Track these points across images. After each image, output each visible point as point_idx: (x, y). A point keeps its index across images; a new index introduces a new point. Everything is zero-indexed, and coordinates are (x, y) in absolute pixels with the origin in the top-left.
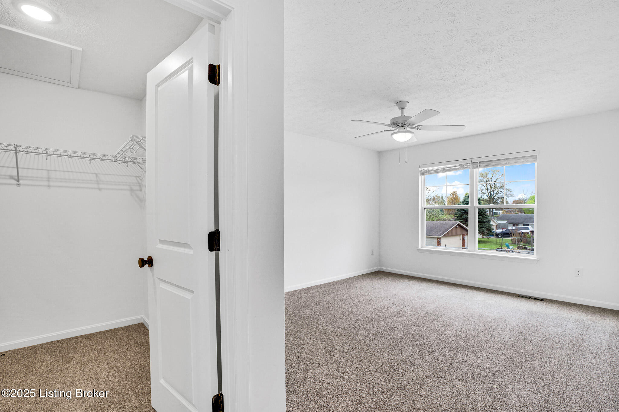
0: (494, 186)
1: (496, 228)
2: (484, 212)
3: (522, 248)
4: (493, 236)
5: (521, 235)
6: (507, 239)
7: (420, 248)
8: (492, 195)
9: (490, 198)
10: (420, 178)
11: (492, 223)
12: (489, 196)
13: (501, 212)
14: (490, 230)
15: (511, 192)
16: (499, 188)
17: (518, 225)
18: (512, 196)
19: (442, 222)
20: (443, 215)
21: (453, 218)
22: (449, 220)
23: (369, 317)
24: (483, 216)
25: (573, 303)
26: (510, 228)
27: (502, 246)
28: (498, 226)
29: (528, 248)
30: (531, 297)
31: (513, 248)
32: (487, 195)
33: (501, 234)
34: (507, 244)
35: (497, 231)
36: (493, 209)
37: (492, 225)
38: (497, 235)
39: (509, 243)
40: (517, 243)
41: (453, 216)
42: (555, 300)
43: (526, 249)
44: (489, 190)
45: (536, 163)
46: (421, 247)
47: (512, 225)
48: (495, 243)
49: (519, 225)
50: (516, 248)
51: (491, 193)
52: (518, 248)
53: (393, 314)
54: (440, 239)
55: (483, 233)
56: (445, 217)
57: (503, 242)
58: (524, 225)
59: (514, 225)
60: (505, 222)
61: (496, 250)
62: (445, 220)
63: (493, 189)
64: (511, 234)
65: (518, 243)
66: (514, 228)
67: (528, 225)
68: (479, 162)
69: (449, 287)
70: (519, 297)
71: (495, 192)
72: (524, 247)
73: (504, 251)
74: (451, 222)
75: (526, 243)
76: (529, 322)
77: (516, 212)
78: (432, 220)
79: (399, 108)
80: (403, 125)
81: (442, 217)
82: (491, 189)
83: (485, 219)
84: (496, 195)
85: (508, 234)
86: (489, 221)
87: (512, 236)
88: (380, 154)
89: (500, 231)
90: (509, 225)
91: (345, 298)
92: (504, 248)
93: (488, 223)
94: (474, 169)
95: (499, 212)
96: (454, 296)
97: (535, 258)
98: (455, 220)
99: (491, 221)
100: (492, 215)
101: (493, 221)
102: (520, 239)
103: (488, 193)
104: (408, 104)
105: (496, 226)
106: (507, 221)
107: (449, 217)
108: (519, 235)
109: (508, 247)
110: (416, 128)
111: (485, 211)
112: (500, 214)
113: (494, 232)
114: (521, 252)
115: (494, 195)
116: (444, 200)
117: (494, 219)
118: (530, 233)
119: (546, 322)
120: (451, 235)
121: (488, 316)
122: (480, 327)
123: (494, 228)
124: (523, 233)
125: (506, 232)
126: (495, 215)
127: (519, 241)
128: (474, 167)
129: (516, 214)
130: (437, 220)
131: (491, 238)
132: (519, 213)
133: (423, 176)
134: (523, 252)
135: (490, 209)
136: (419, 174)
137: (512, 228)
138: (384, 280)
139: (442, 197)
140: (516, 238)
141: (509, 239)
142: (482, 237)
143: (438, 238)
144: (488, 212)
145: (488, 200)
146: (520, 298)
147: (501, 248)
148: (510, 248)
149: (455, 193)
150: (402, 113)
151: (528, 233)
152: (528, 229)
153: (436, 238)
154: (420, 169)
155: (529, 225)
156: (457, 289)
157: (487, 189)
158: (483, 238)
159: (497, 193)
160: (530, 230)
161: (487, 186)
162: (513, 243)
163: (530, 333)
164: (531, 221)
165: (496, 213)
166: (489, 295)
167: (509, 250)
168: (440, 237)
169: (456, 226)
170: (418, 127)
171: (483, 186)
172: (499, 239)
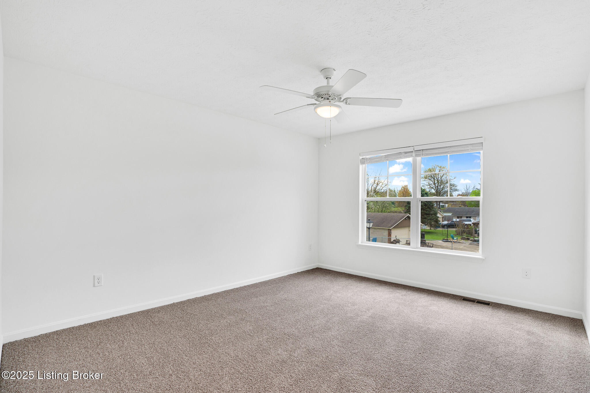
0: (441, 182)
1: (442, 220)
2: (431, 205)
3: (465, 239)
4: (439, 227)
5: (464, 226)
6: (452, 230)
7: (360, 243)
8: (439, 189)
9: (437, 192)
10: (361, 167)
11: (438, 215)
12: (436, 190)
13: (446, 205)
14: (437, 221)
15: (456, 187)
16: (445, 183)
17: (461, 217)
18: (456, 190)
19: (393, 214)
20: (394, 207)
21: (403, 211)
22: (400, 212)
23: (286, 332)
24: (430, 209)
25: (520, 308)
26: (454, 220)
27: (447, 237)
28: (444, 218)
29: (471, 239)
30: (476, 300)
31: (457, 239)
32: (434, 189)
33: (447, 226)
34: (452, 235)
35: (443, 223)
36: (440, 202)
37: (439, 217)
38: (443, 226)
39: (454, 234)
40: (460, 234)
41: (403, 209)
42: (501, 304)
43: (469, 240)
44: (436, 185)
45: (482, 152)
46: (362, 243)
47: (456, 217)
48: (441, 234)
49: (463, 217)
50: (460, 239)
51: (438, 188)
52: (461, 239)
53: (317, 327)
54: (390, 230)
55: (430, 225)
56: (396, 209)
57: (448, 233)
58: (467, 217)
59: (458, 218)
60: (450, 214)
61: (442, 241)
62: (396, 212)
63: (440, 184)
64: (455, 225)
65: (462, 234)
66: (458, 220)
67: (470, 217)
68: (422, 150)
69: (388, 287)
70: (463, 301)
71: (442, 187)
72: (467, 237)
73: (449, 242)
74: (401, 214)
75: (469, 234)
76: (475, 337)
77: (460, 205)
78: (384, 212)
79: (324, 77)
80: (327, 96)
81: (393, 209)
82: (438, 184)
83: (432, 211)
84: (443, 189)
85: (453, 225)
86: (436, 214)
87: (456, 228)
88: (320, 141)
89: (446, 222)
90: (454, 217)
91: (268, 304)
92: (449, 239)
93: (435, 215)
94: (417, 158)
95: (445, 205)
96: (392, 300)
97: (481, 257)
98: (405, 213)
99: (438, 213)
100: (439, 208)
101: (440, 214)
102: (464, 231)
103: (435, 187)
104: (335, 72)
105: (443, 218)
106: (451, 214)
107: (400, 209)
108: (463, 227)
109: (453, 238)
110: (344, 101)
111: (433, 204)
112: (446, 207)
113: (441, 223)
114: (465, 243)
115: (441, 190)
116: (396, 193)
117: (441, 212)
118: (472, 225)
119: (494, 336)
120: (399, 226)
121: (429, 328)
122: (418, 347)
123: (441, 220)
124: (466, 224)
125: (452, 224)
126: (441, 208)
127: (463, 232)
128: (417, 155)
129: (460, 207)
130: (389, 212)
131: (438, 229)
132: (463, 206)
133: (364, 165)
134: (466, 243)
135: (437, 202)
136: (360, 163)
137: (457, 220)
138: (320, 279)
139: (395, 191)
140: (460, 229)
141: (454, 230)
142: (429, 228)
143: (389, 230)
144: (435, 205)
145: (435, 193)
146: (465, 302)
147: (446, 238)
148: (455, 239)
149: (406, 187)
150: (328, 83)
151: (470, 225)
152: (470, 221)
153: (387, 229)
154: (361, 158)
155: (472, 217)
156: (398, 291)
157: (435, 184)
158: (431, 229)
159: (443, 188)
160: (472, 222)
161: (434, 182)
162: (457, 234)
163: (477, 355)
164: (473, 214)
165: (443, 206)
166: (431, 299)
167: (454, 241)
168: (391, 228)
169: (406, 218)
170: (346, 101)
171: (431, 181)
172: (445, 230)
